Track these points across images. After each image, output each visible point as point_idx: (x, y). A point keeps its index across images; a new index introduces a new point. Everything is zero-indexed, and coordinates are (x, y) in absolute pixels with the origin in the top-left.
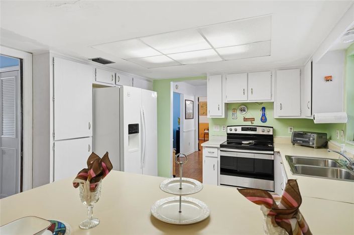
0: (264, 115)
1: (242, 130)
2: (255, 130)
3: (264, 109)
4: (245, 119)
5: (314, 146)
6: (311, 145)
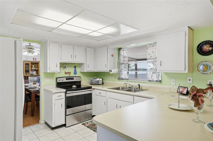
0: (75, 70)
1: (66, 80)
2: (73, 79)
3: (75, 67)
4: (66, 73)
5: (101, 84)
6: (100, 84)
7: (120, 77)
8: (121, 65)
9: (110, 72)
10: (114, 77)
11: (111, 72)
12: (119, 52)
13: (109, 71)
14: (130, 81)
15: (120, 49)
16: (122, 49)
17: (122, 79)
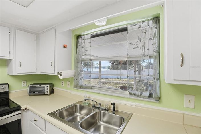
5: (48, 94)
6: (46, 94)
7: (77, 84)
8: (80, 63)
9: (59, 75)
10: (68, 83)
11: (61, 75)
12: (77, 41)
13: (58, 73)
14: (94, 93)
15: (78, 37)
16: (83, 37)
17: (82, 87)
